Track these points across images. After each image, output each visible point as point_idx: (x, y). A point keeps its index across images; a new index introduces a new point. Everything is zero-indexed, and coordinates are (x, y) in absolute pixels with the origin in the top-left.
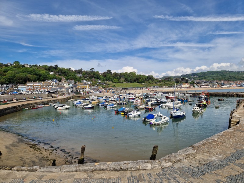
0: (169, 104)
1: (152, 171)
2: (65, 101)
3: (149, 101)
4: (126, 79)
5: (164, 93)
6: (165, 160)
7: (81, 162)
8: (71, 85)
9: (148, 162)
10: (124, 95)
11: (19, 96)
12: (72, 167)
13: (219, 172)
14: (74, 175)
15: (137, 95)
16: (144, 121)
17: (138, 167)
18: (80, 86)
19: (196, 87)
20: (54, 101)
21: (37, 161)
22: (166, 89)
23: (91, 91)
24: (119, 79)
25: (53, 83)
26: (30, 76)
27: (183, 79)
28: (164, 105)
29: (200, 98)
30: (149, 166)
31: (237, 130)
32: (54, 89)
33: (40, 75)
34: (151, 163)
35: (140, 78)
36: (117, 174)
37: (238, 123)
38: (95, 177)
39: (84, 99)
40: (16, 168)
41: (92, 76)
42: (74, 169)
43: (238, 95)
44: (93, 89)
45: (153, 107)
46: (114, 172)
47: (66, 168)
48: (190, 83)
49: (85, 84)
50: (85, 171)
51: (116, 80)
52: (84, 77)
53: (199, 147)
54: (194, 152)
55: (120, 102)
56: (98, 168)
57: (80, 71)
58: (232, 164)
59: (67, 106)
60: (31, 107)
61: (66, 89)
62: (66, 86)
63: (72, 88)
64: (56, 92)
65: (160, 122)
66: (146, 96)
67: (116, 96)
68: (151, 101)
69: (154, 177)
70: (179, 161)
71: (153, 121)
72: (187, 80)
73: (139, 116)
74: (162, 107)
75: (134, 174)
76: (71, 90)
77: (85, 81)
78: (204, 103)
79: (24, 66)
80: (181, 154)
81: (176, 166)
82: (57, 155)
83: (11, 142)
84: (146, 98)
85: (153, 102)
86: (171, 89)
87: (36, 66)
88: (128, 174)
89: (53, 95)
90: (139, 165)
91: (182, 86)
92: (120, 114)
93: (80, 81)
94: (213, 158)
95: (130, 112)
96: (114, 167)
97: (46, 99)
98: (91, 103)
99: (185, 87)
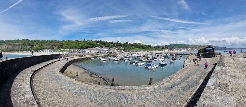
0: (159, 59)
1: (149, 90)
2: (104, 57)
3: (149, 57)
4: (136, 46)
5: (156, 54)
6: (156, 84)
7: (112, 85)
8: (107, 49)
9: (147, 86)
10: (135, 55)
11: (85, 54)
12: (108, 87)
13: (179, 86)
14: (109, 90)
15: (142, 55)
16: (146, 67)
17: (141, 88)
18: (111, 50)
19: (172, 51)
20: (100, 57)
21: (92, 81)
22: (157, 52)
23: (117, 52)
24: (132, 47)
25: (99, 48)
26: (89, 45)
27: (166, 47)
28: (156, 59)
29: (173, 56)
30: (148, 88)
31: (186, 68)
32: (100, 51)
33: (94, 45)
34: (149, 87)
35: (144, 46)
36: (130, 92)
37: (186, 65)
38: (119, 92)
39: (114, 56)
40: (84, 82)
41: (118, 45)
42: (109, 88)
43: (187, 54)
44: (118, 52)
45: (151, 61)
46: (129, 91)
47: (105, 87)
48: (169, 49)
49: (114, 49)
50: (114, 89)
51: (130, 47)
52: (114, 45)
53: (172, 77)
54: (169, 79)
55: (133, 58)
56: (121, 88)
57: (112, 43)
58: (184, 82)
59: (105, 59)
60: (90, 58)
61: (105, 51)
62: (105, 50)
63: (108, 51)
64: (100, 53)
65: (153, 68)
66: (147, 55)
67: (130, 55)
68: (150, 57)
69: (150, 93)
70: (163, 84)
71: (149, 67)
72: (168, 48)
73: (143, 65)
74: (155, 60)
75: (140, 92)
76: (107, 51)
77: (114, 48)
78: (175, 58)
79: (87, 41)
80: (164, 81)
81: (161, 87)
82: (101, 80)
83: (82, 72)
84: (147, 56)
85: (151, 58)
86: (160, 52)
87: (92, 41)
88: (137, 92)
89: (99, 54)
90: (142, 88)
91: (165, 50)
92: (133, 64)
93: (112, 48)
94: (177, 81)
95: (138, 63)
96: (129, 88)
97: (96, 55)
98: (117, 58)
99: (166, 51)
